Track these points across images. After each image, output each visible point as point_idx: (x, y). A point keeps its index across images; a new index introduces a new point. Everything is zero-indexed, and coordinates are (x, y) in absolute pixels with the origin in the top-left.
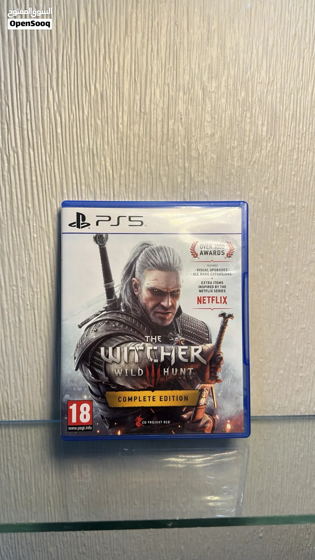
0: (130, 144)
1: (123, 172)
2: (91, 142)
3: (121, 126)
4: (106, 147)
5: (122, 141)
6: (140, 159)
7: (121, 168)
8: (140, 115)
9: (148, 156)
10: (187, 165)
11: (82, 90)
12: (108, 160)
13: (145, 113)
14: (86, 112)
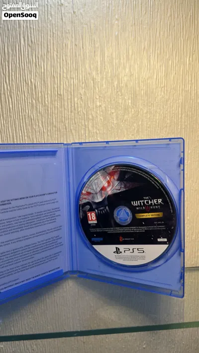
0: (53, 113)
1: (49, 129)
2: (30, 112)
3: (47, 102)
4: (39, 115)
5: (48, 110)
6: (59, 121)
7: (48, 126)
8: (58, 96)
9: (63, 119)
10: (86, 124)
11: (23, 83)
12: (40, 122)
13: (60, 95)
14: (26, 95)
